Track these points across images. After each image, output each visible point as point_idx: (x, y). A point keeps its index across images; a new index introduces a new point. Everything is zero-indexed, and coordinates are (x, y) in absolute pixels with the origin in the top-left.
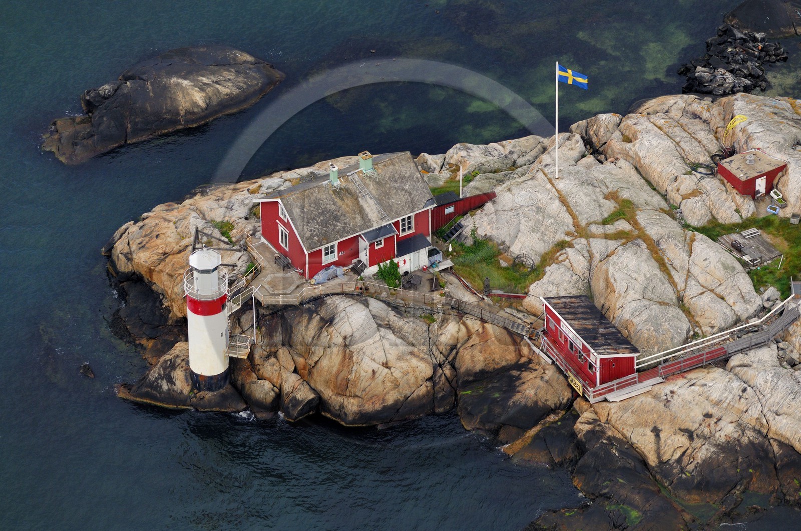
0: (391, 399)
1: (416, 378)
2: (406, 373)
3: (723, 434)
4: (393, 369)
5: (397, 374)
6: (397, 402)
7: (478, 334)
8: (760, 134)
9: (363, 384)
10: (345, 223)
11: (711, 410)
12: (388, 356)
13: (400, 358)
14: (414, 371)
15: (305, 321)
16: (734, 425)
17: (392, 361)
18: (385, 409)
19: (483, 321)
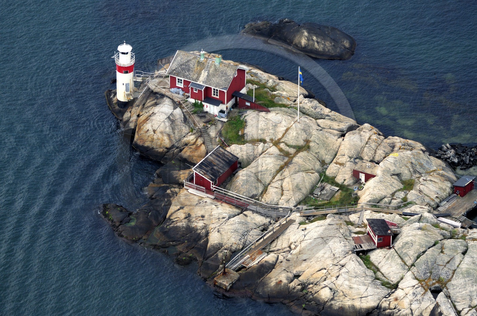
0: (147, 144)
1: (161, 144)
2: (158, 139)
3: (196, 224)
4: (155, 134)
5: (155, 137)
6: (148, 147)
7: (197, 146)
8: (389, 162)
9: (142, 132)
10: (190, 74)
11: (206, 216)
12: (158, 129)
13: (161, 133)
14: (162, 141)
15: (152, 99)
16: (204, 225)
17: (158, 132)
18: (143, 147)
19: (204, 143)
